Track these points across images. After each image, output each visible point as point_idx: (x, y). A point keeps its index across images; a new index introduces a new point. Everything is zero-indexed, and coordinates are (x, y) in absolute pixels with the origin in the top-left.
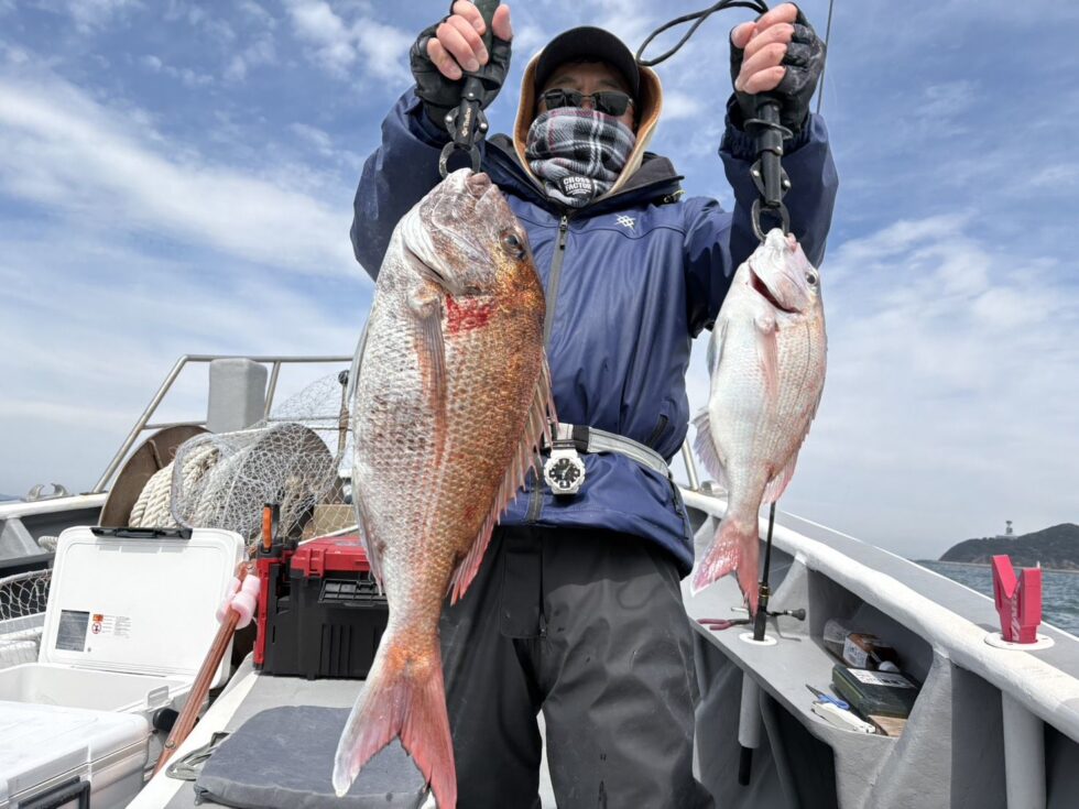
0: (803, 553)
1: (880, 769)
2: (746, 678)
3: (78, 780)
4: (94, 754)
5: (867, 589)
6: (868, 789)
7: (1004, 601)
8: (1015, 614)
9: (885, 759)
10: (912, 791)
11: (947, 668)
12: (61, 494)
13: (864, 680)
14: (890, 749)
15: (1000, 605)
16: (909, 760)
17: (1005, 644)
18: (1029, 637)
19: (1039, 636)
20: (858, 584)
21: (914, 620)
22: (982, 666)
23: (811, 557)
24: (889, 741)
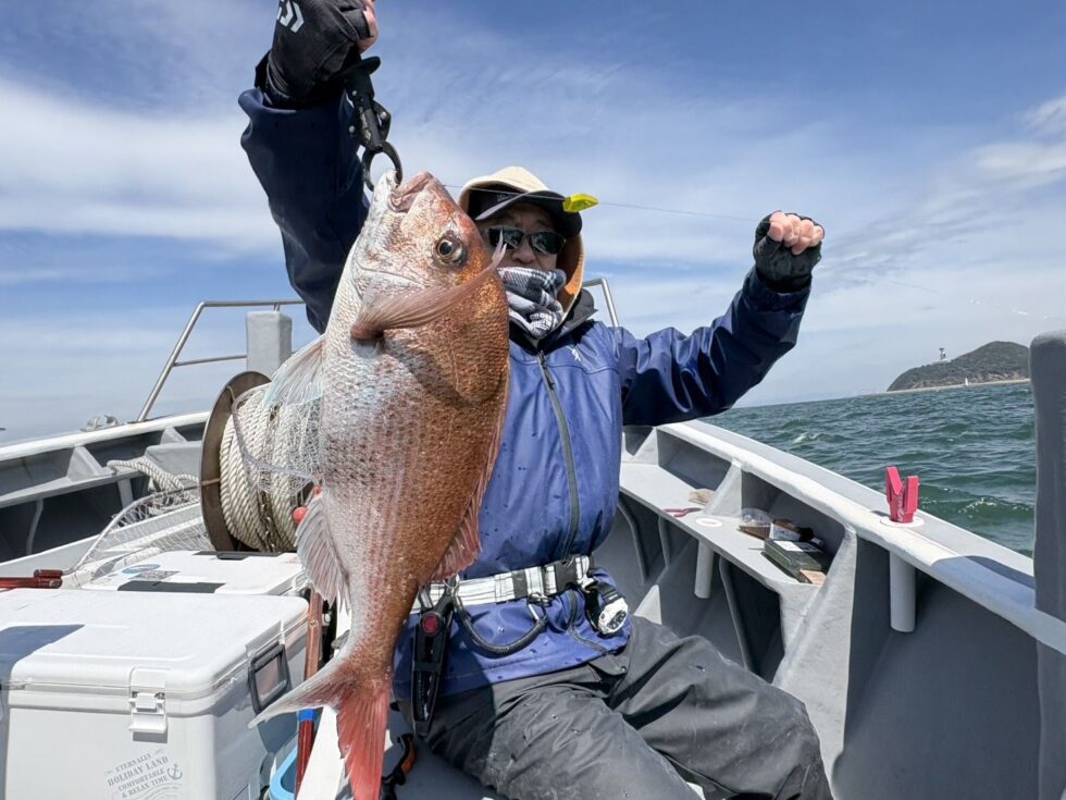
0: (738, 460)
1: (809, 605)
2: (701, 544)
3: (277, 644)
4: (285, 627)
5: (793, 488)
6: (802, 619)
7: (893, 496)
8: (900, 505)
9: (812, 599)
10: (832, 618)
11: (855, 540)
12: (113, 424)
13: (787, 549)
14: (816, 593)
15: (890, 499)
16: (829, 599)
17: (893, 524)
18: (908, 519)
19: (914, 518)
20: (786, 484)
21: (830, 509)
22: (881, 538)
23: (745, 464)
24: (815, 588)
